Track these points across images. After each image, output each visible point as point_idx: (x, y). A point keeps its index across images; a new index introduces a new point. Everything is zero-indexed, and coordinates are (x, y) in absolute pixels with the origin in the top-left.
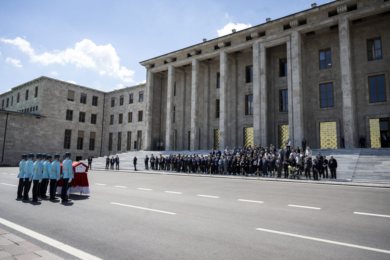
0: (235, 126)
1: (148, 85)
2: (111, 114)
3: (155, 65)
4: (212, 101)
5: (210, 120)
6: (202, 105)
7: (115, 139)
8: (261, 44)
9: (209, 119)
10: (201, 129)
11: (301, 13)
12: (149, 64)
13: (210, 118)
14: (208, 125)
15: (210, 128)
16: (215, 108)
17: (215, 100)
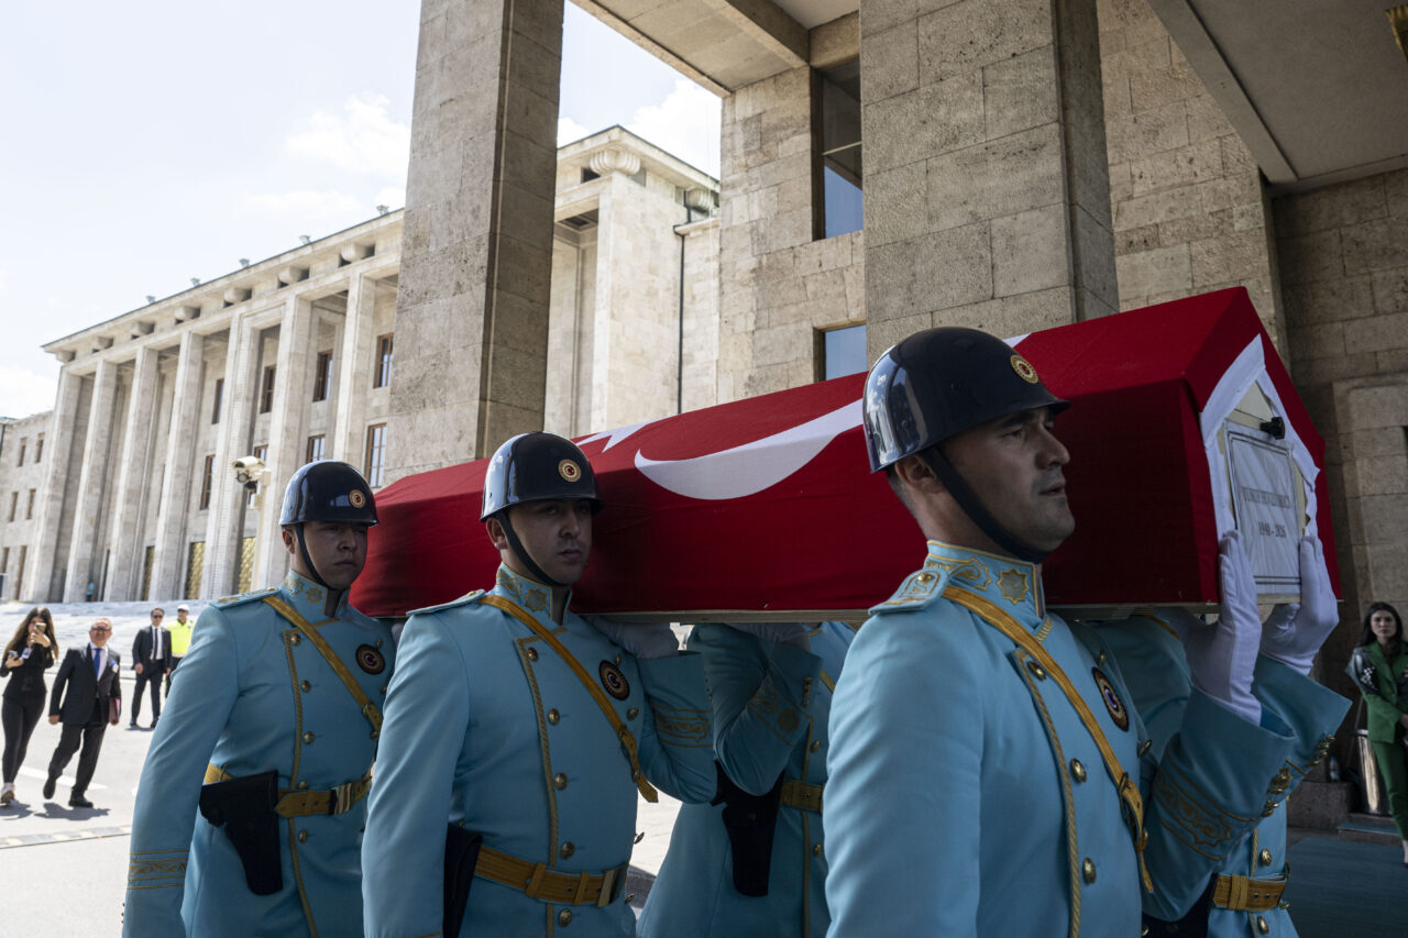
1: (59, 413)
2: (14, 489)
3: (79, 355)
4: (198, 461)
7: (12, 568)
8: (245, 320)
11: (288, 255)
12: (64, 352)
17: (206, 457)
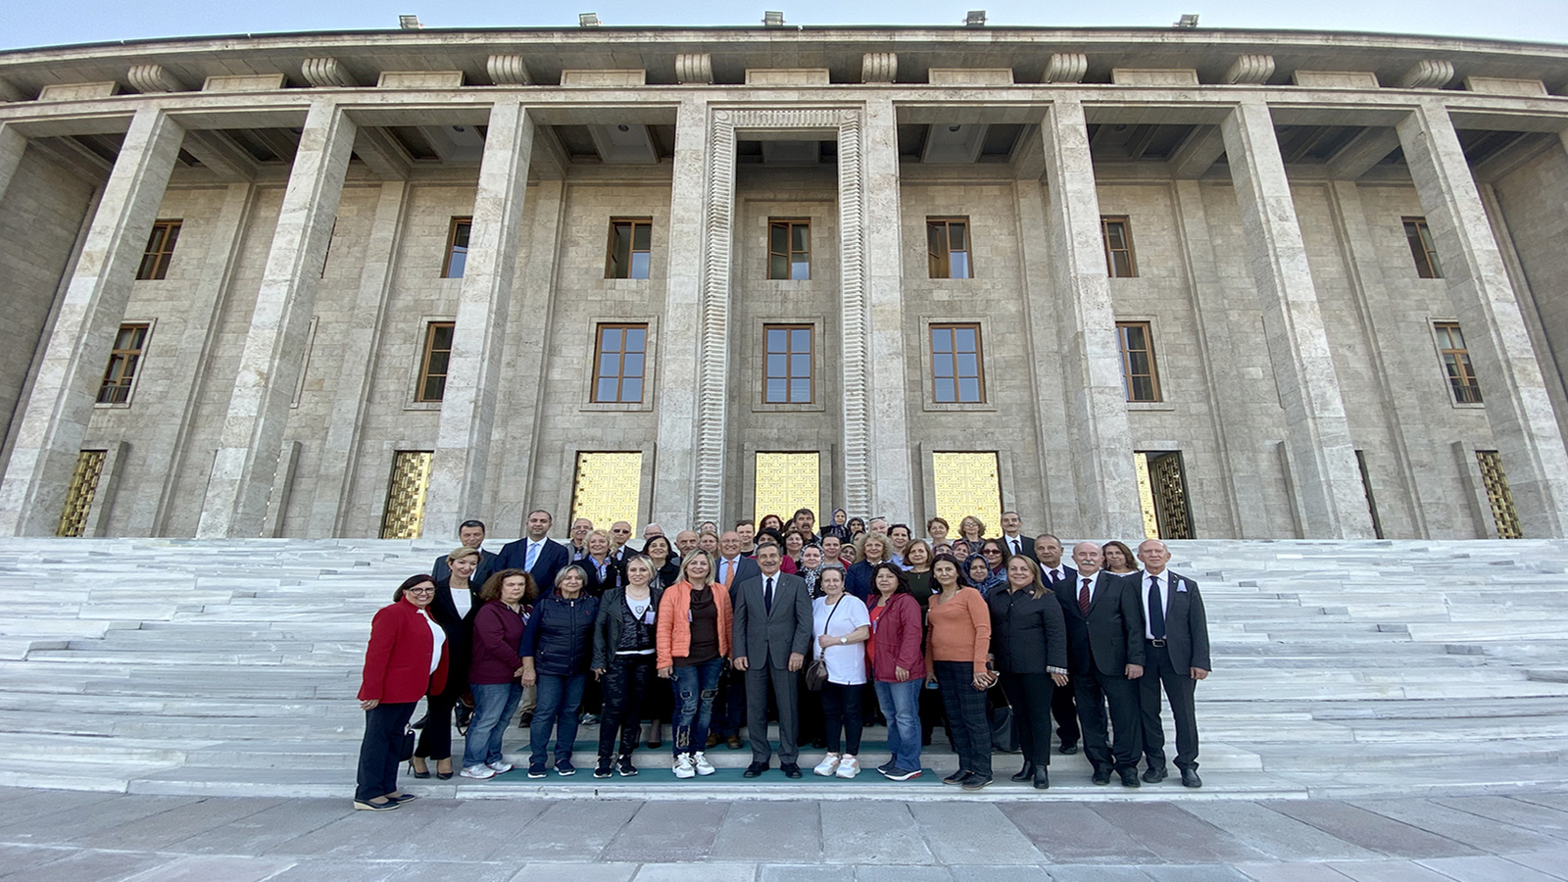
0: (527, 442)
4: (401, 325)
5: (377, 409)
6: (338, 337)
9: (369, 400)
10: (312, 446)
13: (377, 397)
14: (363, 429)
15: (369, 442)
16: (419, 358)
17: (424, 324)
